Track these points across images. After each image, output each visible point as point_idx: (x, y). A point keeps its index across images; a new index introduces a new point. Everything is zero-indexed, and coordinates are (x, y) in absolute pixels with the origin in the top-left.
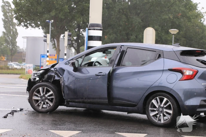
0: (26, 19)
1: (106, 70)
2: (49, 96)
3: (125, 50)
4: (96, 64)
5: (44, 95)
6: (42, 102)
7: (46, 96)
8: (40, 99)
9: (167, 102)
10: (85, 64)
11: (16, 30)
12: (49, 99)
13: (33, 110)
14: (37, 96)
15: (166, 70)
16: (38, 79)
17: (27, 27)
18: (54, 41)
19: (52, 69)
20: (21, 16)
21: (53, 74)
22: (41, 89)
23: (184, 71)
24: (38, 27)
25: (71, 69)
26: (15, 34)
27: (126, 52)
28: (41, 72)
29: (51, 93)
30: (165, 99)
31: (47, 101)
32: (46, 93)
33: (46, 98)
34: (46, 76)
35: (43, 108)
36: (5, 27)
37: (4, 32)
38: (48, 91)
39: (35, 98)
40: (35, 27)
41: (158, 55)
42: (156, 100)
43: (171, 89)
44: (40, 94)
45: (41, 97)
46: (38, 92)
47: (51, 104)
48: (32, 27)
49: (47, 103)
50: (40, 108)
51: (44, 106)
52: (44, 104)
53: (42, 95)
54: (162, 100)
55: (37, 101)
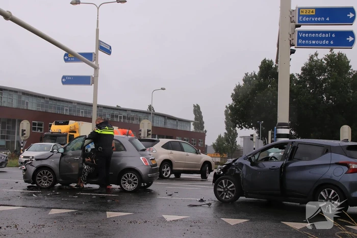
0: (240, 121)
1: (278, 164)
2: (231, 188)
3: (296, 145)
4: (273, 158)
5: (226, 187)
6: (225, 193)
7: (228, 188)
8: (223, 190)
9: (334, 194)
10: (262, 159)
11: (236, 131)
12: (230, 191)
13: (216, 200)
14: (220, 188)
15: (333, 164)
16: (222, 173)
17: (242, 128)
18: (265, 139)
19: (233, 164)
20: (236, 119)
21: (234, 168)
22: (223, 181)
23: (350, 165)
24: (251, 128)
25: (248, 163)
26: (236, 135)
27: (298, 148)
28: (224, 166)
29: (233, 185)
30: (333, 191)
31: (229, 192)
32: (228, 186)
33: (228, 190)
34: (229, 170)
35: (225, 198)
36: (226, 129)
37: (225, 133)
38: (230, 184)
39: (219, 189)
40: (248, 128)
41: (326, 150)
42: (325, 191)
43: (338, 182)
44: (223, 186)
45: (224, 189)
46: (222, 184)
47: (233, 196)
48: (246, 128)
49: (229, 194)
50: (223, 198)
51: (227, 197)
52: (226, 195)
53: (225, 187)
54: (329, 192)
55: (221, 192)
